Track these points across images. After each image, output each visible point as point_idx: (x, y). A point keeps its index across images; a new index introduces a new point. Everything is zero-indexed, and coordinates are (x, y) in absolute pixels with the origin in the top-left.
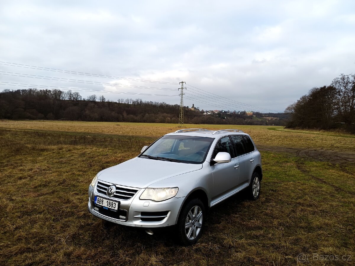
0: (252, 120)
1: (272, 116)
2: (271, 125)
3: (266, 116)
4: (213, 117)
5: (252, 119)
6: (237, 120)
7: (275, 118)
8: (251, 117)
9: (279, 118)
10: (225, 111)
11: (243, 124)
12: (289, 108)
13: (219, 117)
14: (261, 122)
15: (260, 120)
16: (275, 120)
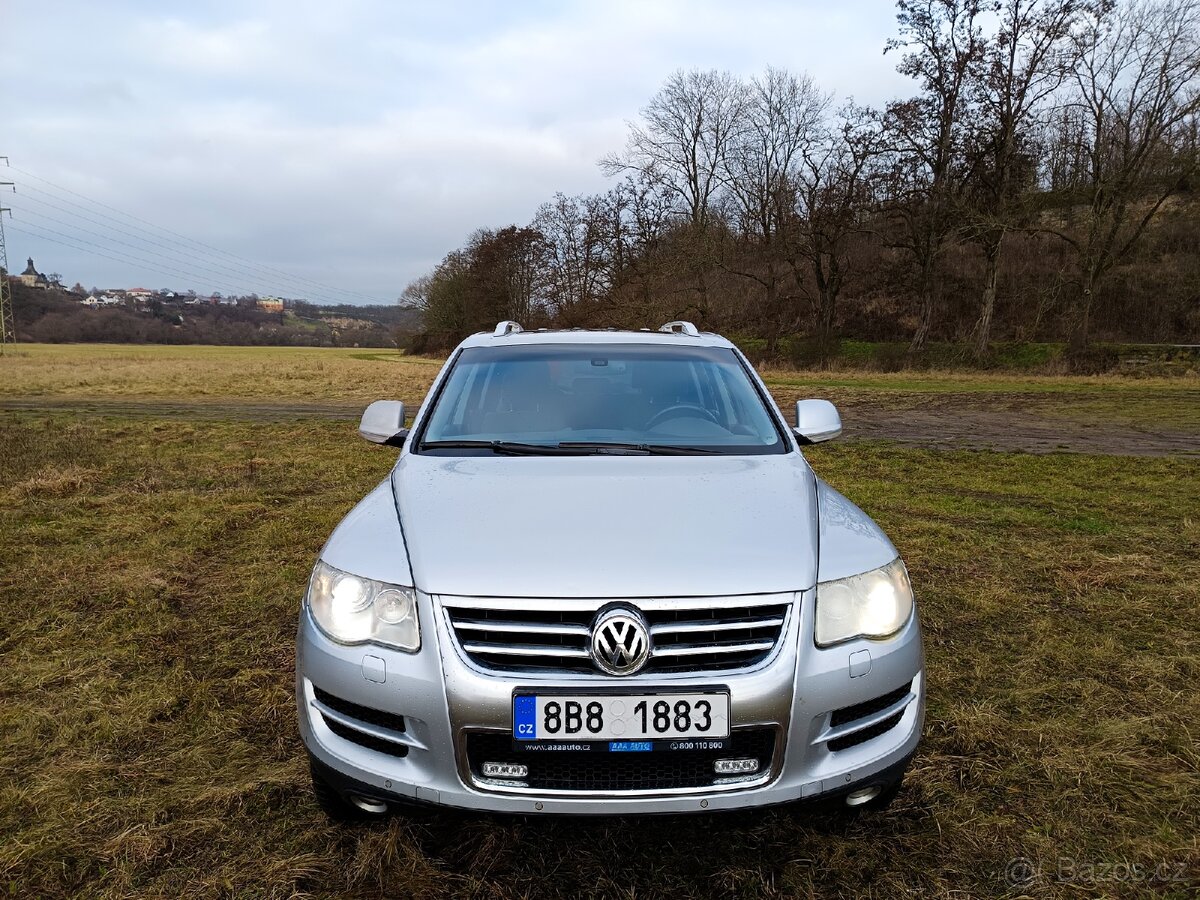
0: (285, 327)
1: (348, 316)
2: (348, 346)
3: (330, 316)
4: (127, 316)
5: (282, 325)
6: (230, 327)
7: (361, 323)
8: (279, 317)
9: (370, 324)
10: (176, 294)
11: (254, 343)
12: (411, 291)
13: (156, 315)
14: (314, 335)
15: (312, 328)
16: (361, 327)
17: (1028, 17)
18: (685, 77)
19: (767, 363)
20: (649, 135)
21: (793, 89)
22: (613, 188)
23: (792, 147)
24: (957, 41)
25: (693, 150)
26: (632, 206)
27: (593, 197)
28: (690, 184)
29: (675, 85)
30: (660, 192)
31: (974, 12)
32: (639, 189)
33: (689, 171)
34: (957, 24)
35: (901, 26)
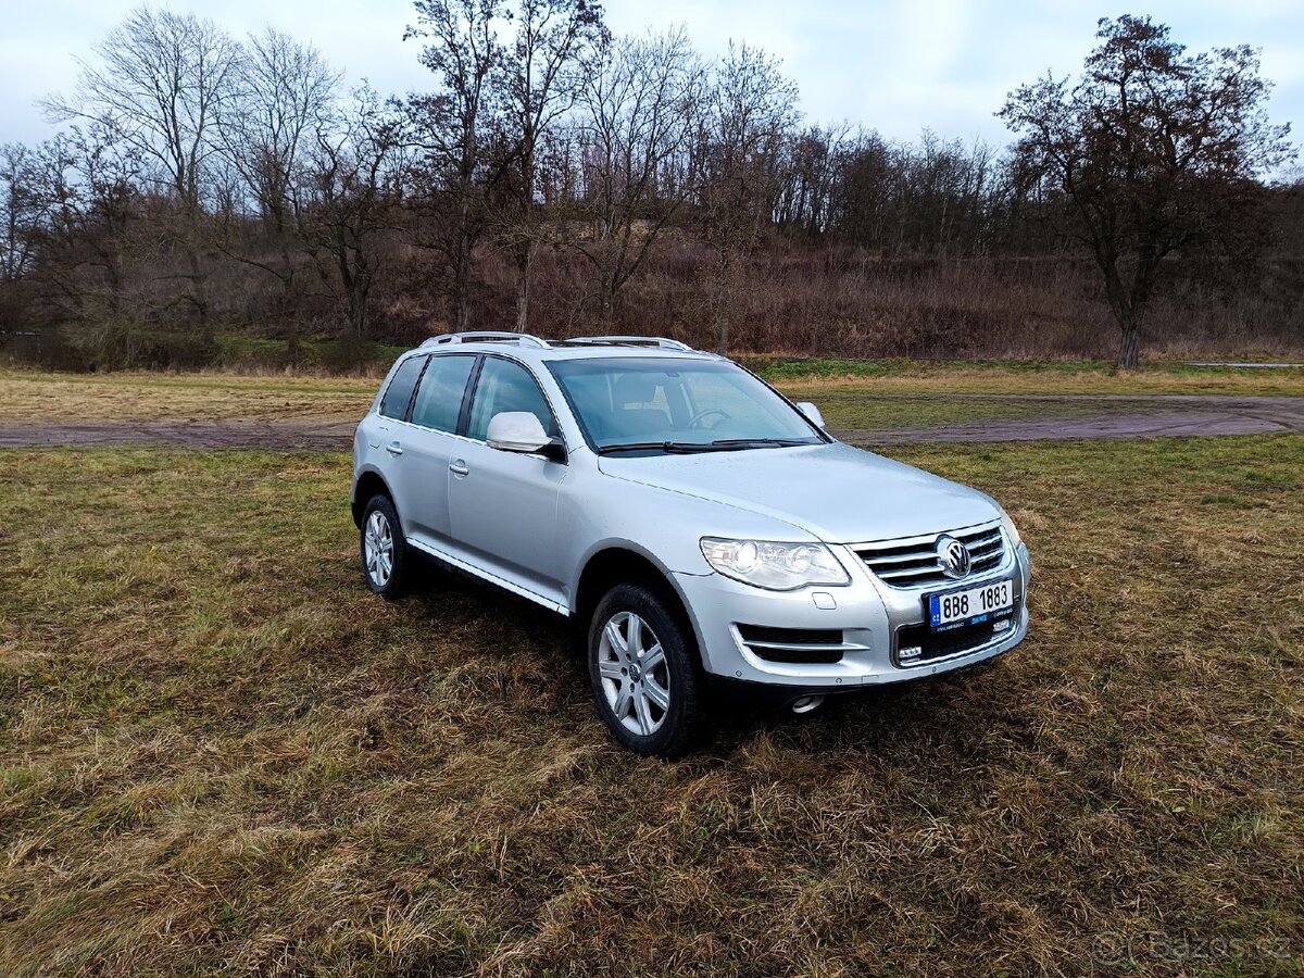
17: (541, 33)
18: (154, 14)
19: (294, 367)
20: (109, 78)
21: (298, 58)
22: (51, 138)
23: (300, 124)
24: (476, 43)
25: (173, 108)
26: (82, 164)
27: (14, 144)
28: (171, 147)
29: (139, 20)
30: (123, 152)
31: (489, 15)
32: (91, 143)
33: (168, 132)
34: (475, 25)
35: (420, 15)
